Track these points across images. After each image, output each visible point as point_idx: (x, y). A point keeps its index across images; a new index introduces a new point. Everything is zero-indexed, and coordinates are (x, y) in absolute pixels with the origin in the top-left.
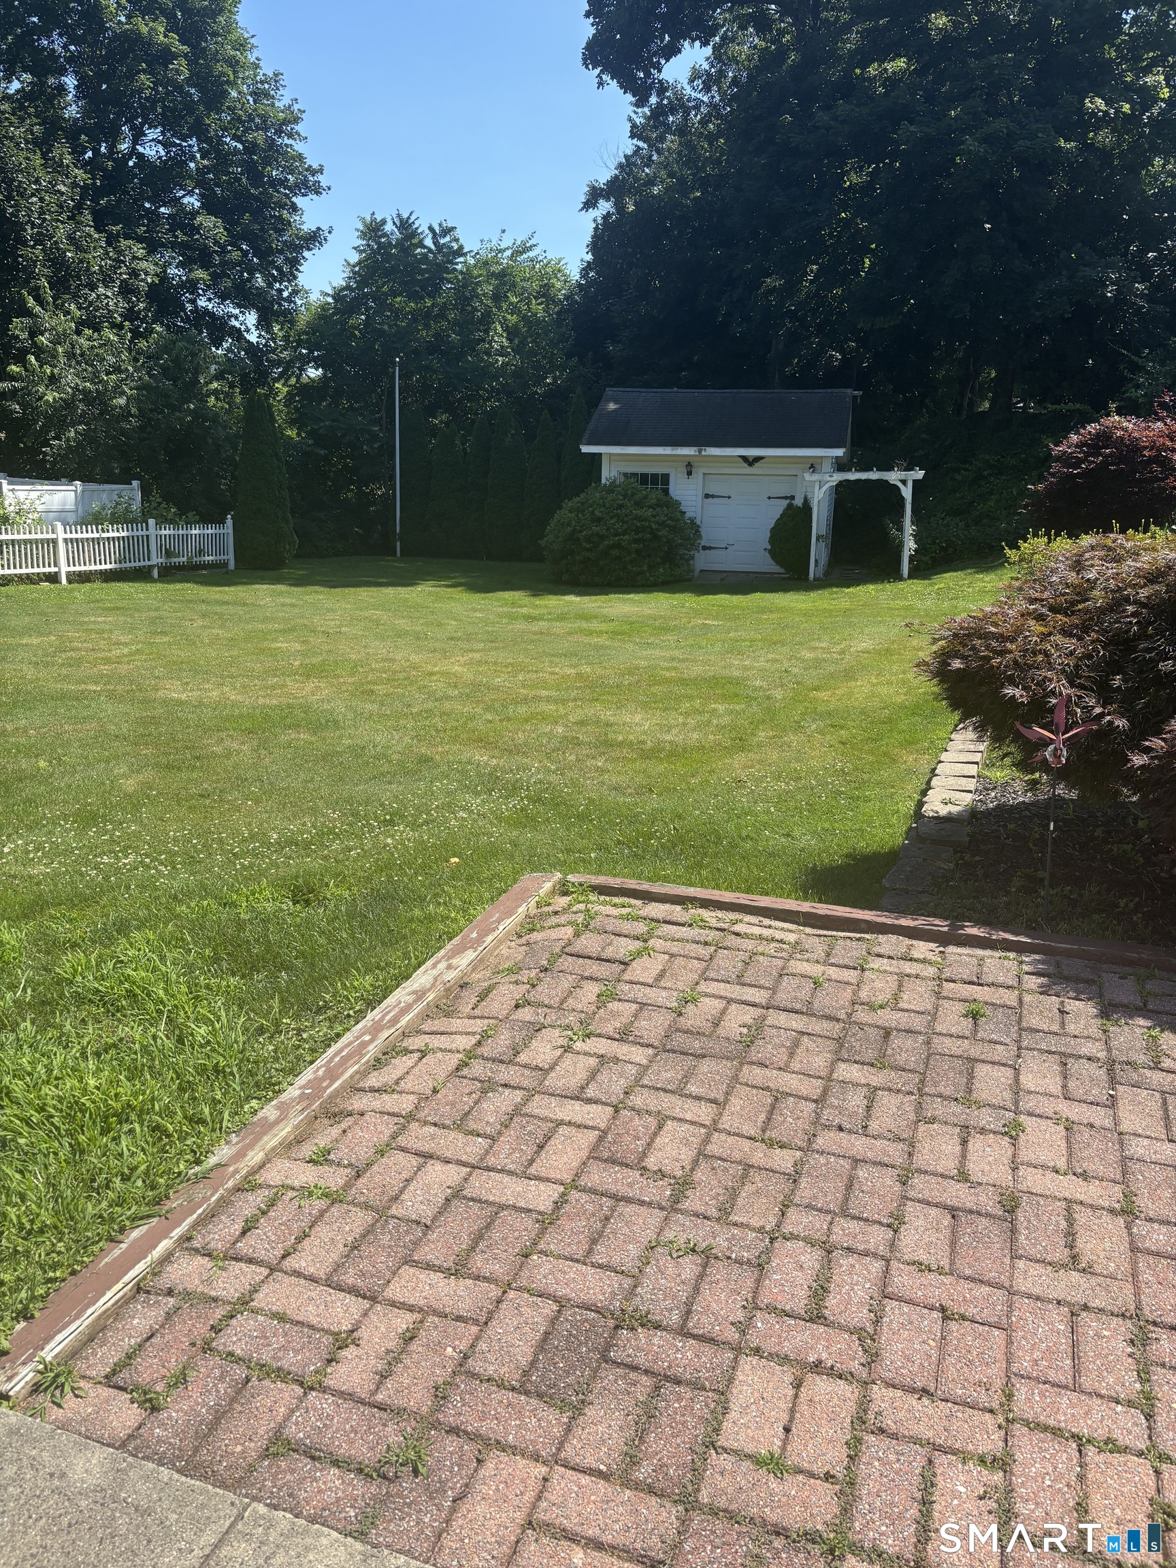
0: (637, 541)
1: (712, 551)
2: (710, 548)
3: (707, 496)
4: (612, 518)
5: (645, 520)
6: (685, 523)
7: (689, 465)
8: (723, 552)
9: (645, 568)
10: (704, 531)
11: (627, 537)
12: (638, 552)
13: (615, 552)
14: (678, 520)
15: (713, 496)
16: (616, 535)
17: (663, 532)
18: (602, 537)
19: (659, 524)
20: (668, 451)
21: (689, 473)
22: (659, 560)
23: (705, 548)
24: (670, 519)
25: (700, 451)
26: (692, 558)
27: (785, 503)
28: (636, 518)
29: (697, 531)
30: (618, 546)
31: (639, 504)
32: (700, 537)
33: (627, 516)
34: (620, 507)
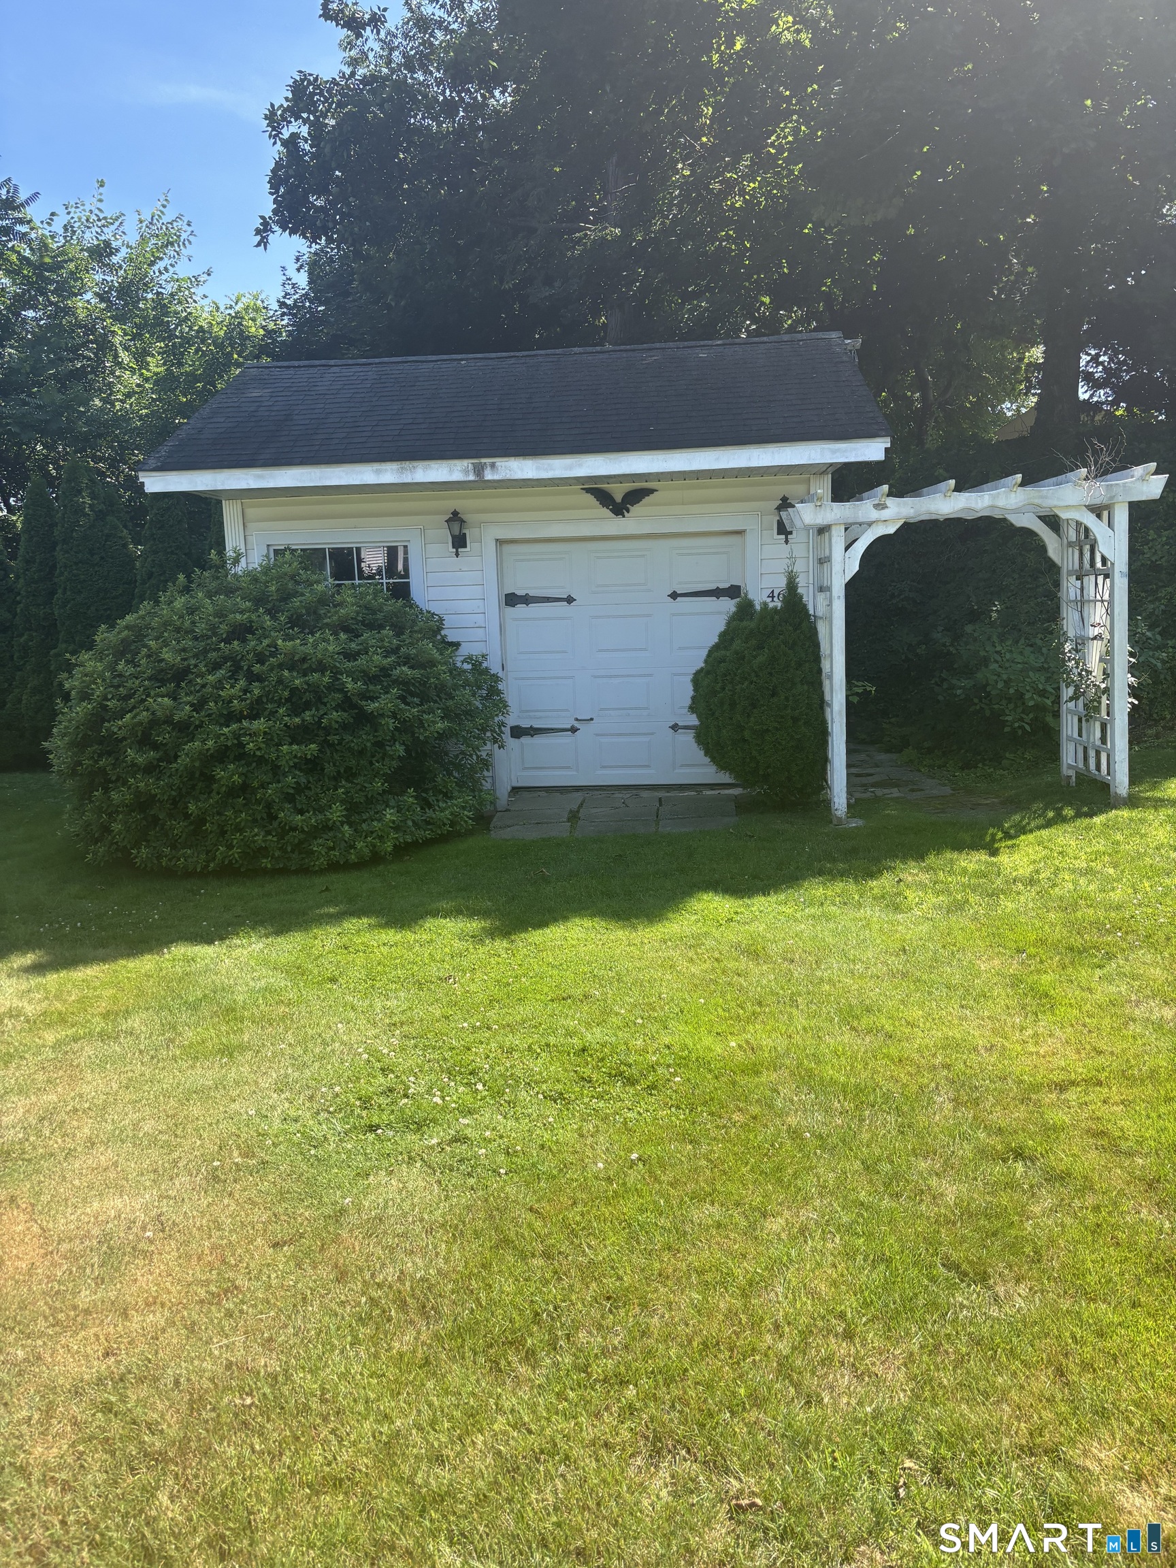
0: (298, 735)
1: (538, 740)
2: (532, 732)
3: (512, 600)
4: (216, 667)
5: (321, 668)
6: (454, 671)
7: (455, 518)
8: (565, 739)
9: (336, 813)
10: (511, 690)
11: (259, 725)
12: (312, 766)
13: (228, 774)
14: (432, 663)
15: (526, 600)
16: (231, 718)
17: (384, 703)
18: (186, 730)
19: (371, 679)
20: (387, 474)
21: (459, 542)
22: (378, 785)
23: (518, 732)
24: (407, 661)
25: (479, 470)
26: (486, 764)
27: (728, 606)
28: (296, 664)
29: (494, 692)
30: (230, 753)
31: (302, 623)
32: (502, 706)
33: (261, 659)
34: (242, 632)
